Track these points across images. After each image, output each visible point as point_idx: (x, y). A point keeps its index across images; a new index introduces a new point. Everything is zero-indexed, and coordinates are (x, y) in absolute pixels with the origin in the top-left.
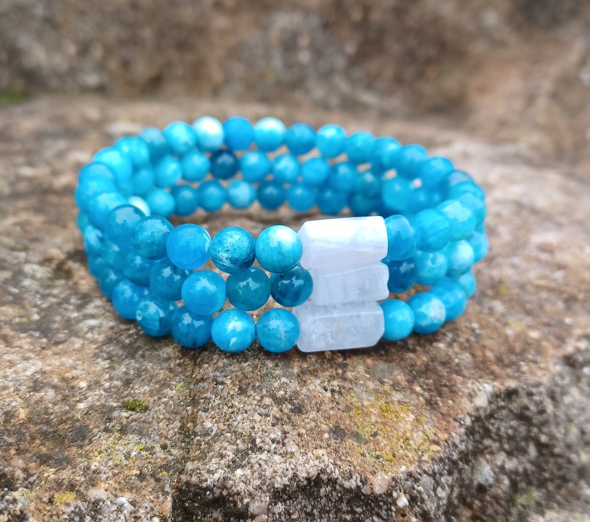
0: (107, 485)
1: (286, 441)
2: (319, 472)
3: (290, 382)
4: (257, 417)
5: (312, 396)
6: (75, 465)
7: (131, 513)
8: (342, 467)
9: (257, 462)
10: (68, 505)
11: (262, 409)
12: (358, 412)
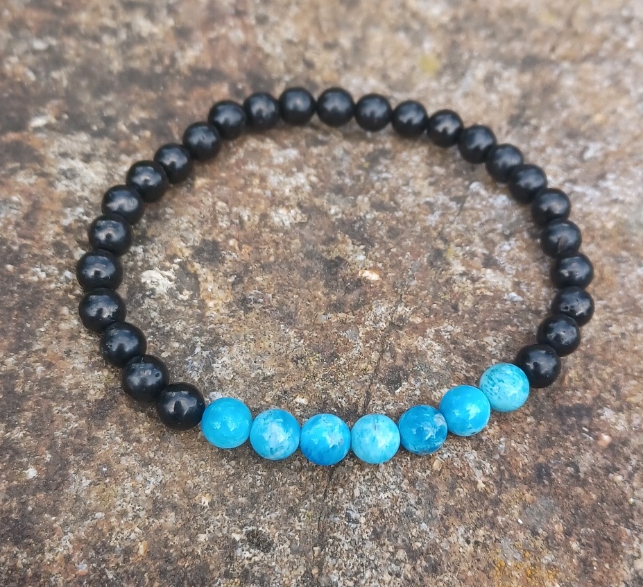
3: (431, 530)
4: (387, 578)
11: (393, 565)
12: (499, 573)
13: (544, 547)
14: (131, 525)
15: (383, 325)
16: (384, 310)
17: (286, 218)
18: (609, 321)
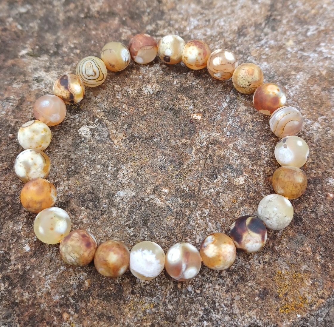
1: (233, 306)
3: (239, 258)
4: (217, 287)
11: (221, 280)
12: (278, 278)
13: (301, 261)
14: (80, 271)
15: (205, 144)
16: (205, 136)
17: (151, 90)
18: (328, 128)
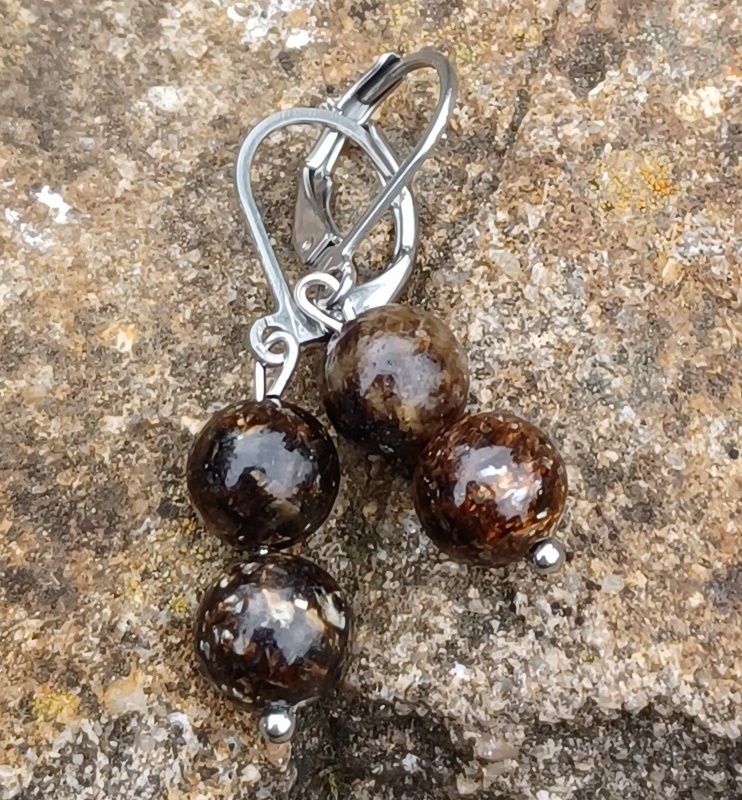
0: (150, 678)
2: (653, 700)
5: (688, 477)
6: (84, 615)
7: (195, 759)
8: (712, 694)
9: (506, 660)
10: (60, 727)
